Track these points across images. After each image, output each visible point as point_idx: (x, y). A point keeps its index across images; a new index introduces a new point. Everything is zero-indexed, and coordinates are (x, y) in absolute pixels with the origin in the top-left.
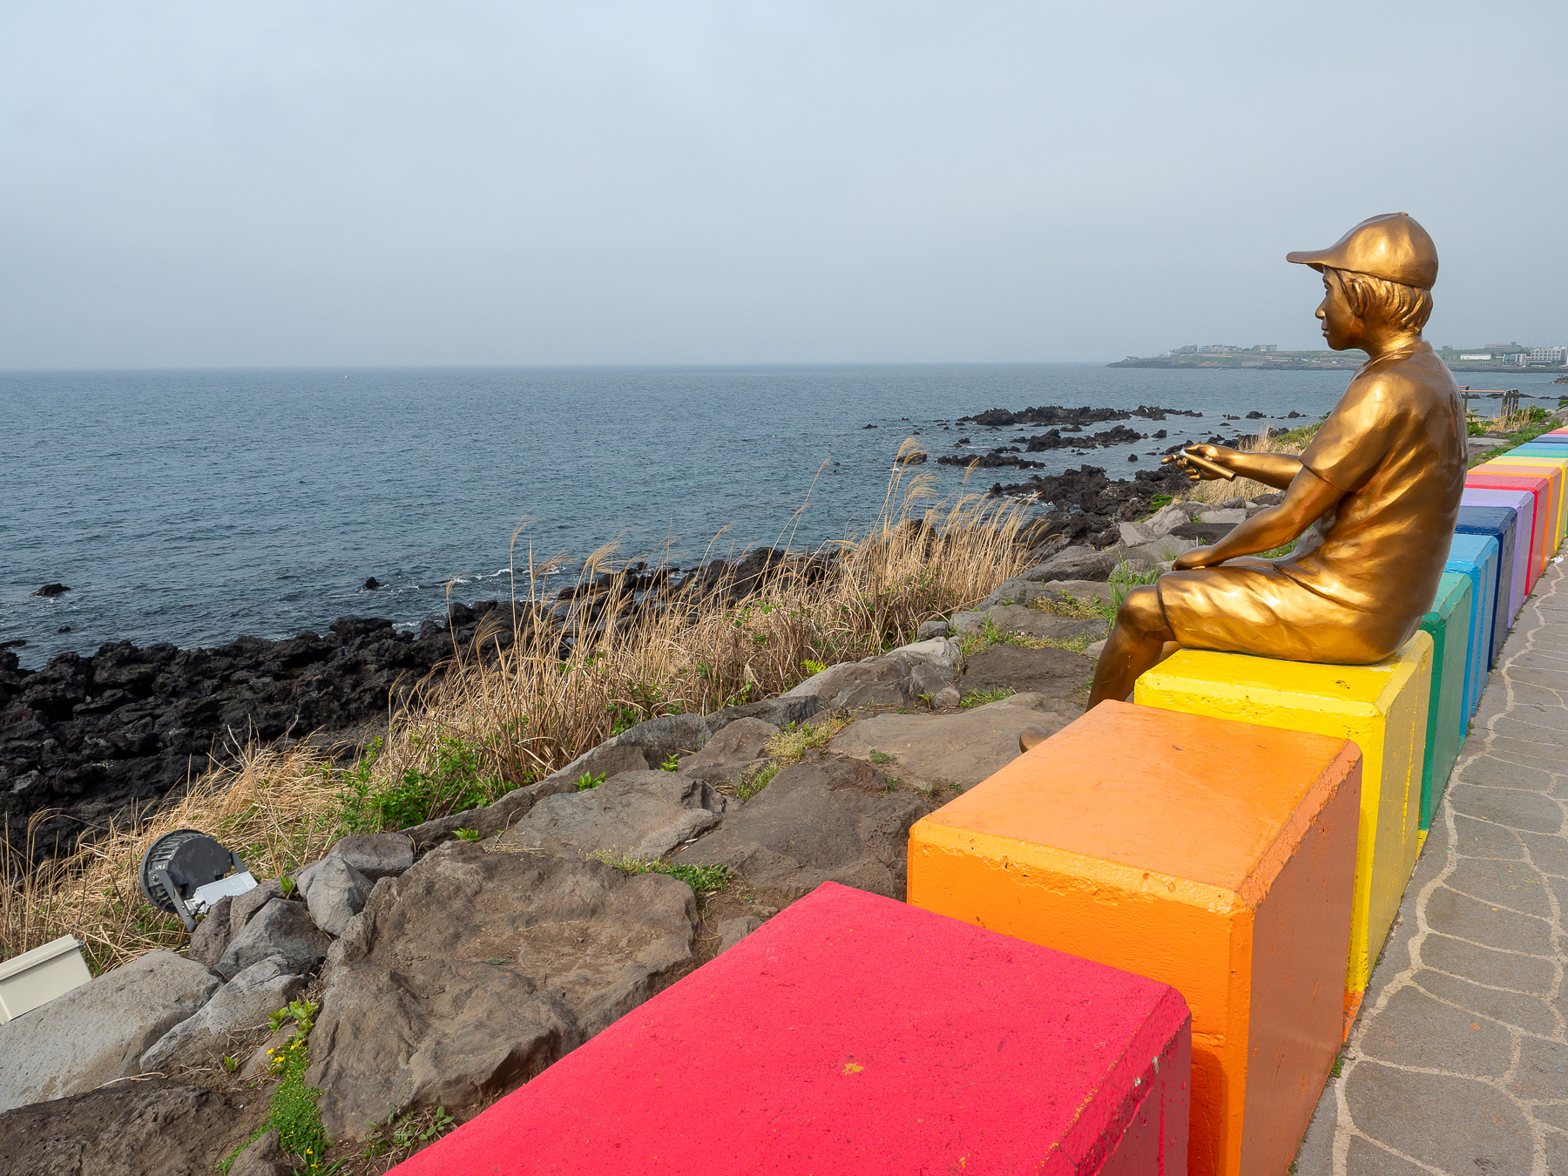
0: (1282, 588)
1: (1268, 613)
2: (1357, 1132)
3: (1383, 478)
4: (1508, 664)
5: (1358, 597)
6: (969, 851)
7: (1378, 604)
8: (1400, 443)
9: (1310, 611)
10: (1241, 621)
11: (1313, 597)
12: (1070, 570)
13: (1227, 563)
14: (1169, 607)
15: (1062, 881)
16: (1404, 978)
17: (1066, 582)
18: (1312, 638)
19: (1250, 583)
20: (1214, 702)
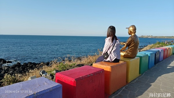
0: (125, 52)
10: (122, 55)
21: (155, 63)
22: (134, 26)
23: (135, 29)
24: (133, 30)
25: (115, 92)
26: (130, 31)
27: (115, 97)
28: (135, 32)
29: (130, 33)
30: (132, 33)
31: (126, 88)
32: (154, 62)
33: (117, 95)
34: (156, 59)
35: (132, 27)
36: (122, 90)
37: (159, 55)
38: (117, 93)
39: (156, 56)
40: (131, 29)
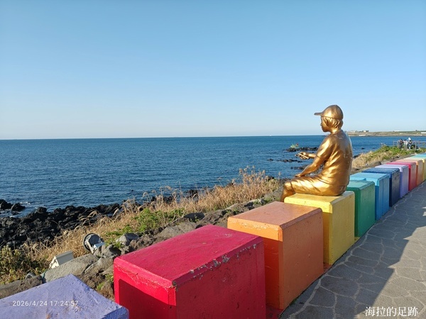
0: (314, 180)
1: (312, 185)
3: (332, 157)
7: (333, 183)
8: (334, 150)
10: (306, 187)
11: (320, 182)
14: (293, 185)
16: (343, 263)
18: (321, 190)
21: (391, 205)
22: (337, 107)
23: (339, 117)
24: (335, 118)
25: (296, 300)
26: (328, 123)
27: (297, 316)
28: (341, 124)
29: (327, 127)
30: (333, 126)
31: (325, 284)
32: (387, 201)
33: (302, 310)
34: (393, 191)
35: (333, 111)
36: (314, 292)
37: (398, 181)
38: (302, 303)
39: (393, 185)
40: (329, 115)
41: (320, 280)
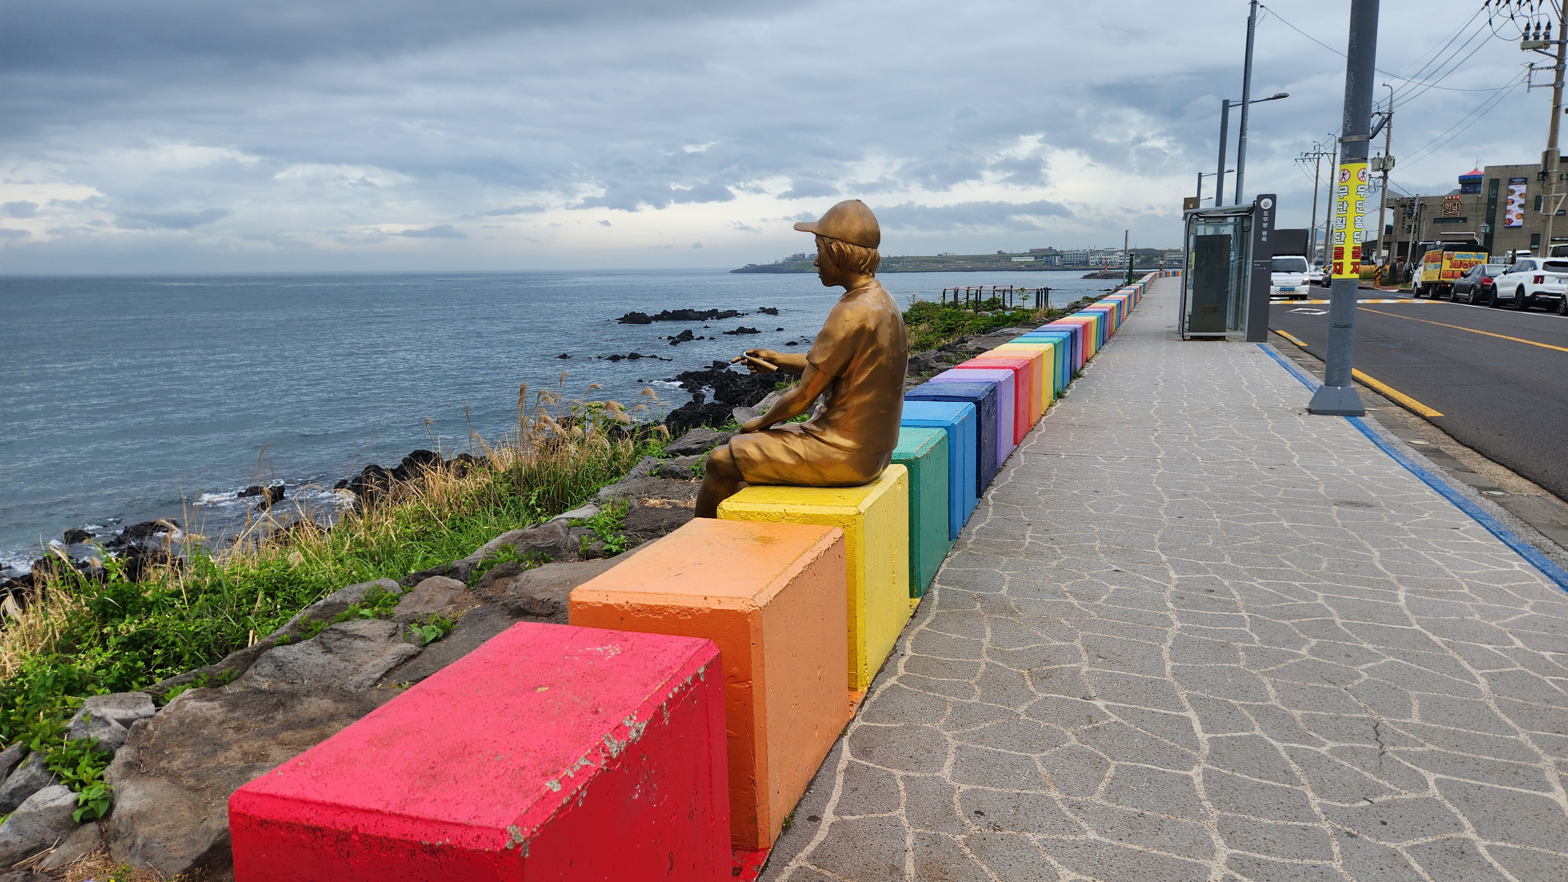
0: (804, 441)
1: (797, 457)
2: (852, 759)
3: (855, 364)
4: (993, 492)
5: (848, 443)
6: (605, 602)
7: (859, 446)
8: (862, 345)
9: (821, 454)
10: (783, 463)
11: (823, 445)
12: (694, 447)
13: (772, 428)
14: (737, 458)
15: (659, 610)
16: (892, 681)
17: (691, 457)
18: (824, 471)
19: (786, 439)
20: (766, 515)
21: (979, 489)
25: (794, 812)
26: (839, 255)
29: (836, 270)
30: (853, 268)
31: (862, 750)
32: (973, 481)
33: (820, 836)
36: (840, 781)
37: (994, 421)
38: (814, 819)
41: (845, 740)
